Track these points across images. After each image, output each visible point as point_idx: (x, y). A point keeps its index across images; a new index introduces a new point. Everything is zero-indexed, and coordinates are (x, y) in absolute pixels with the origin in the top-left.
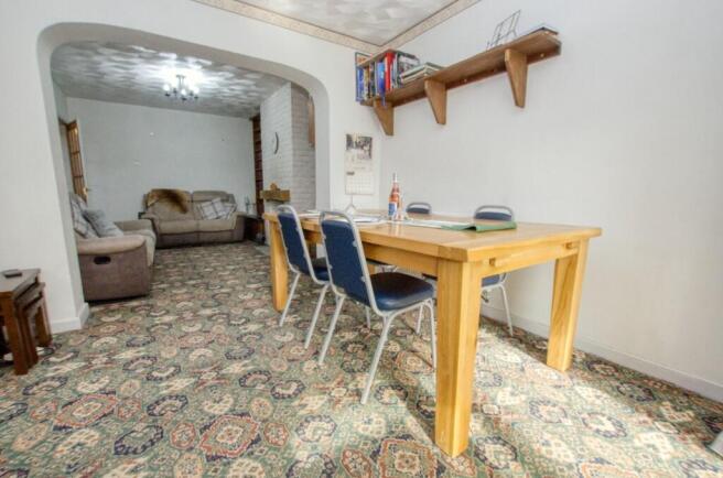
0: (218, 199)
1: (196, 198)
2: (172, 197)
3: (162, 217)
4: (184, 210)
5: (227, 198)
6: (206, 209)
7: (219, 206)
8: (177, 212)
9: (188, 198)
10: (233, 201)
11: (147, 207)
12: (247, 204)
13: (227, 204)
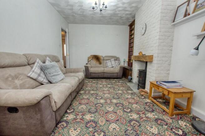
0: (113, 59)
1: (105, 58)
2: (97, 58)
3: (93, 66)
4: (100, 63)
5: (117, 59)
6: (108, 63)
7: (113, 62)
8: (98, 64)
9: (102, 58)
10: (119, 61)
11: (88, 62)
12: (124, 62)
13: (116, 61)
